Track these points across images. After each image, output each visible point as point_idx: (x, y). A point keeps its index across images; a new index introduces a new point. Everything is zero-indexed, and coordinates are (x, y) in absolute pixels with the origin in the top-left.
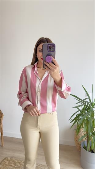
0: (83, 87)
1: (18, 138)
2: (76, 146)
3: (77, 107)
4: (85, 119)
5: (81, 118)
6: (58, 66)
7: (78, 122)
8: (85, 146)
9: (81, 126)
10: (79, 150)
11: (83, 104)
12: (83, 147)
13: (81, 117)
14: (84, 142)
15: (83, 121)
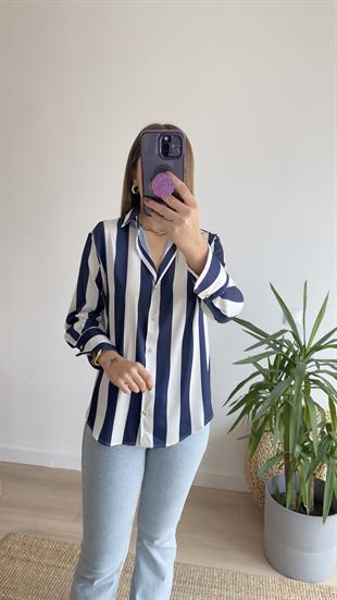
0: (275, 292)
1: (50, 469)
2: (248, 491)
3: (254, 360)
4: (279, 401)
5: (265, 398)
6: (194, 206)
7: (254, 412)
8: (277, 491)
9: (264, 423)
10: (260, 505)
11: (271, 349)
12: (273, 496)
13: (265, 393)
14: (274, 480)
15: (274, 407)
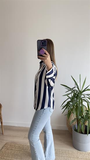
3: (67, 95)
5: (71, 105)
7: (68, 108)
8: (75, 129)
10: (71, 133)
14: (75, 126)
15: (73, 107)
